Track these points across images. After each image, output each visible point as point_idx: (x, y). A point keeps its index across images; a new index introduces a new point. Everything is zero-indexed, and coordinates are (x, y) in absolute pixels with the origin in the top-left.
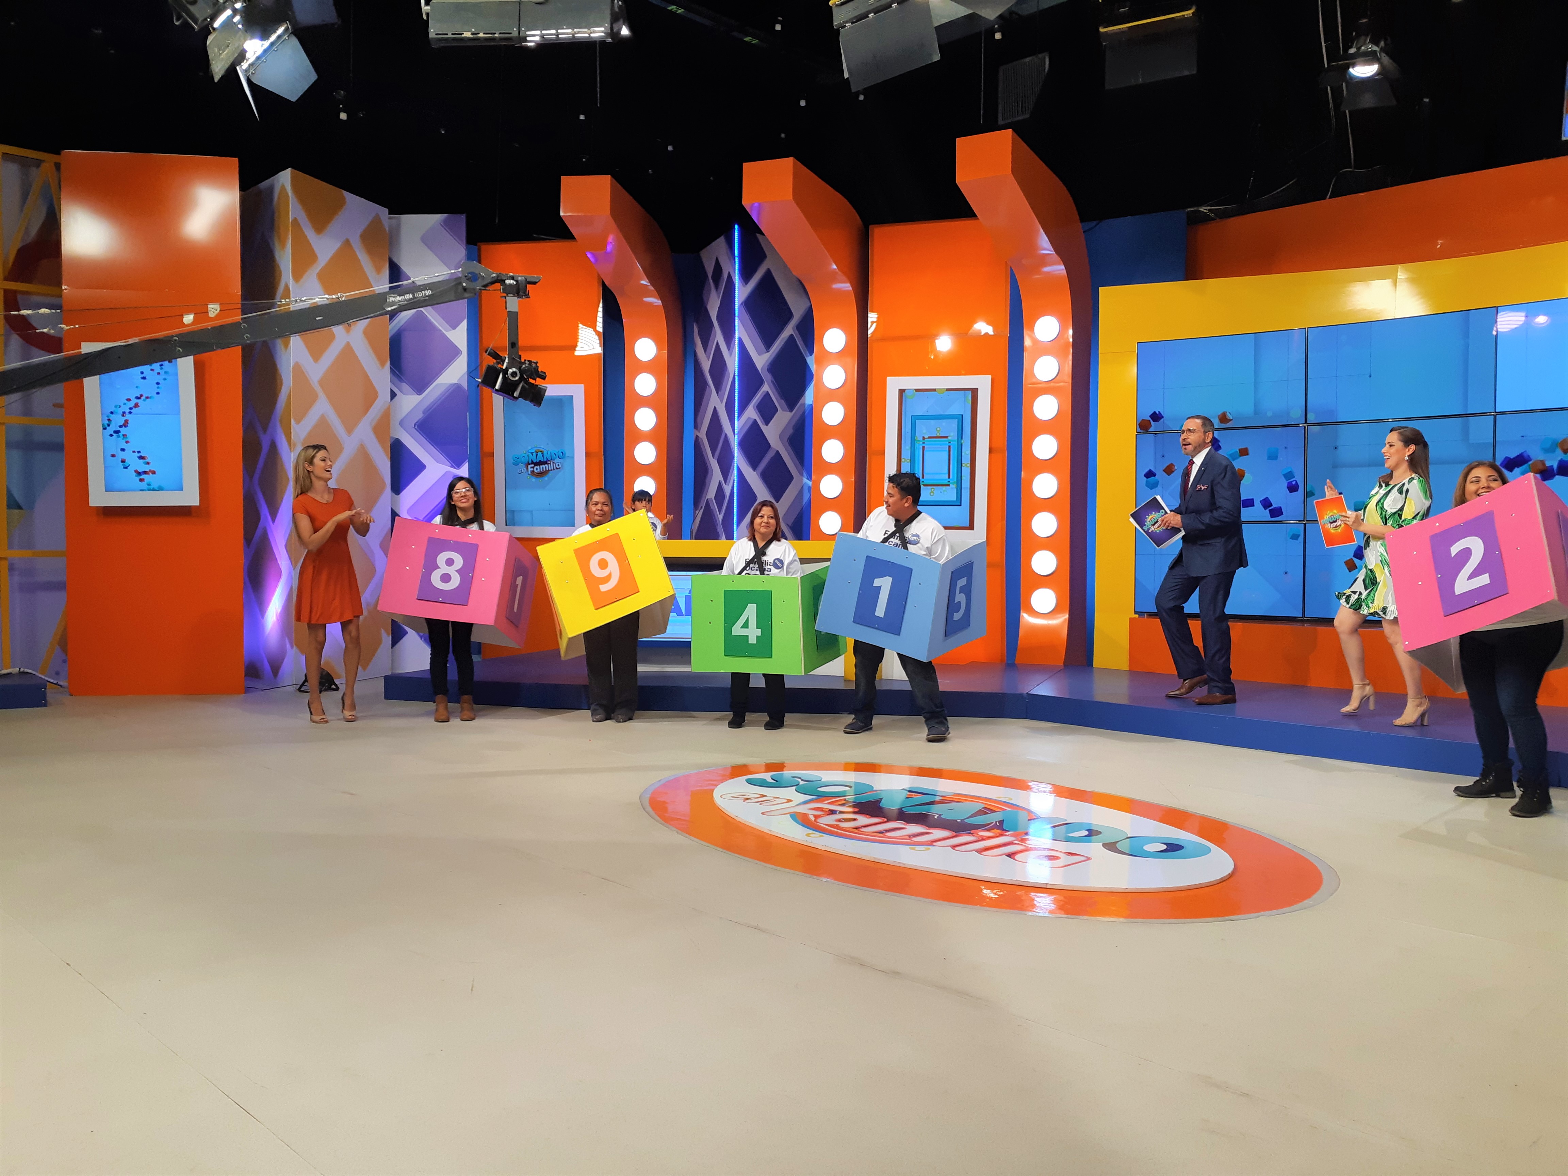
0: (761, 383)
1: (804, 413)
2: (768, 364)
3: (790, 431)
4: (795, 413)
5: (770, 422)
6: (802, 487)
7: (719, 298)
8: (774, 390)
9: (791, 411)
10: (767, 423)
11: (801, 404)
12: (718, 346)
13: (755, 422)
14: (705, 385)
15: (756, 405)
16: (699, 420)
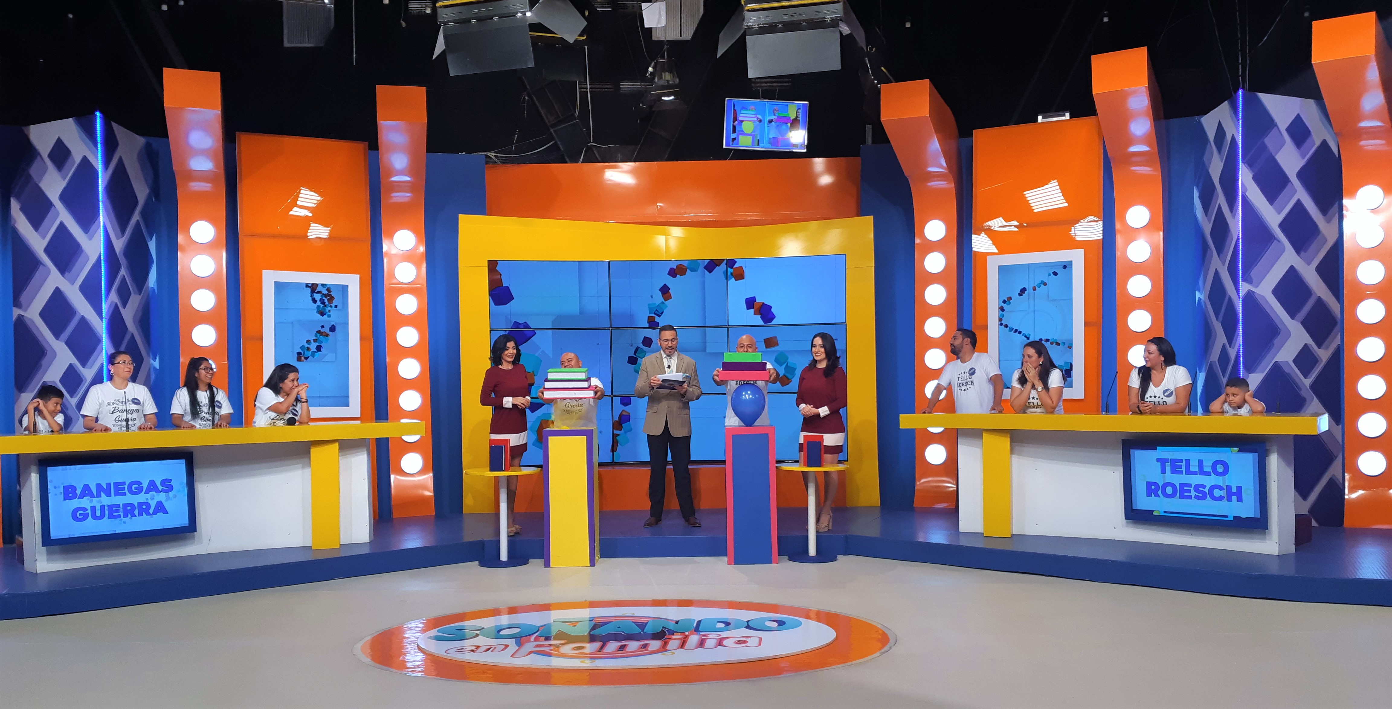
0: (120, 267)
1: (148, 297)
2: (123, 249)
3: (140, 314)
4: (142, 296)
6: (149, 370)
7: (64, 179)
8: (128, 273)
9: (140, 294)
10: (125, 305)
11: (146, 287)
12: (62, 226)
13: (116, 305)
14: (35, 263)
15: (117, 288)
16: (23, 299)
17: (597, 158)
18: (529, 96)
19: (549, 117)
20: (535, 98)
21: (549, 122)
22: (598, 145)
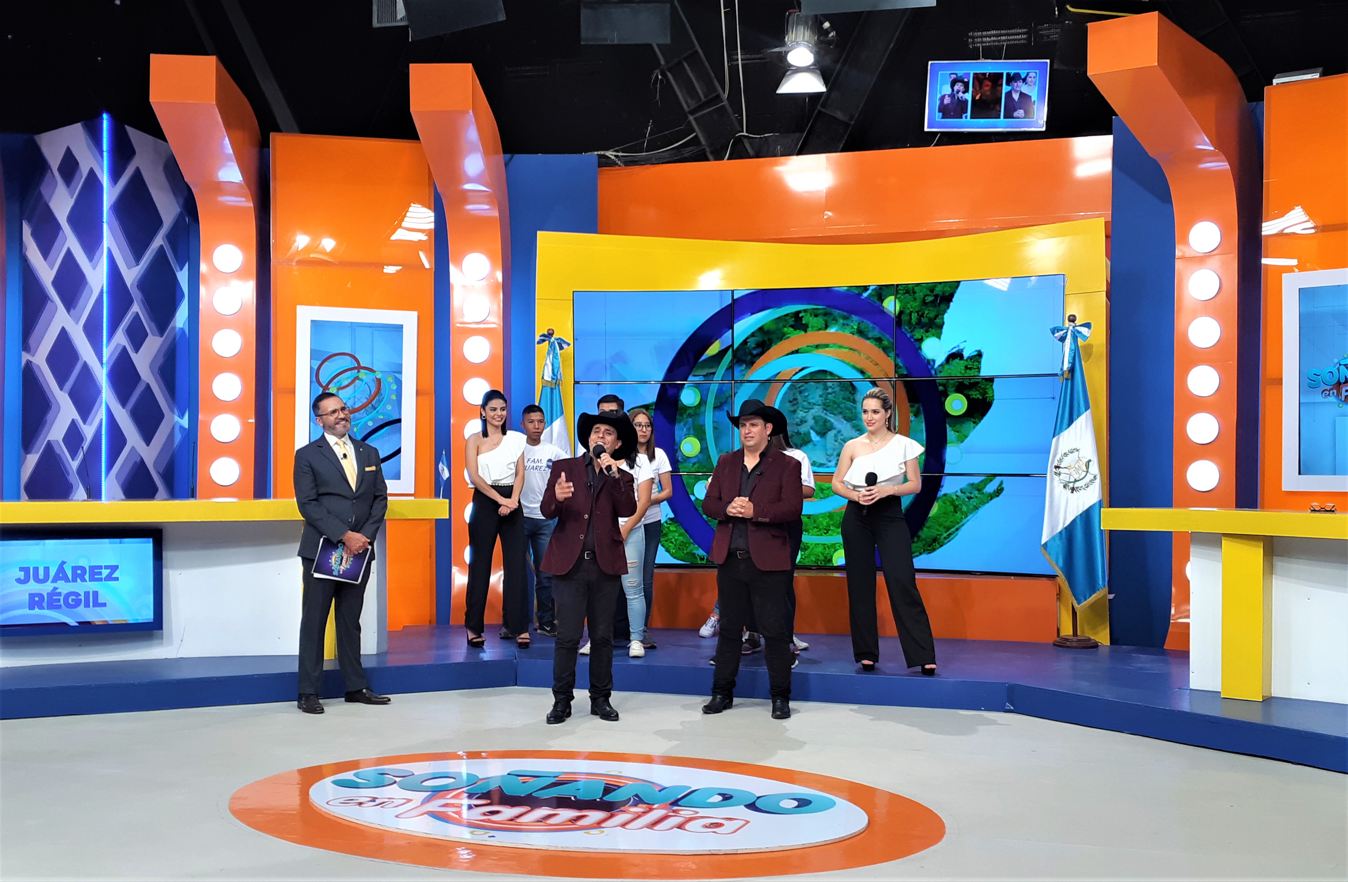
0: (131, 302)
1: (174, 339)
2: (137, 280)
3: (161, 360)
4: (166, 337)
5: (140, 349)
6: (173, 427)
7: (72, 198)
8: (145, 312)
9: (162, 336)
10: (137, 349)
11: (171, 328)
12: (69, 253)
13: (124, 348)
14: (44, 298)
15: (126, 328)
16: (32, 341)
17: (748, 153)
18: (663, 74)
19: (689, 100)
20: (669, 75)
21: (688, 107)
22: (750, 135)
